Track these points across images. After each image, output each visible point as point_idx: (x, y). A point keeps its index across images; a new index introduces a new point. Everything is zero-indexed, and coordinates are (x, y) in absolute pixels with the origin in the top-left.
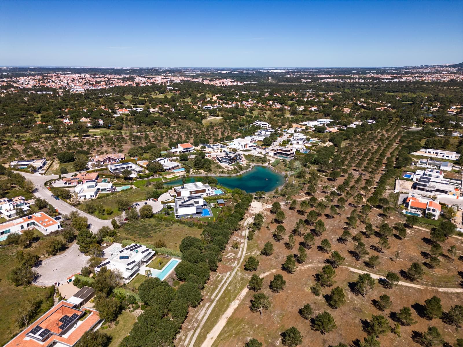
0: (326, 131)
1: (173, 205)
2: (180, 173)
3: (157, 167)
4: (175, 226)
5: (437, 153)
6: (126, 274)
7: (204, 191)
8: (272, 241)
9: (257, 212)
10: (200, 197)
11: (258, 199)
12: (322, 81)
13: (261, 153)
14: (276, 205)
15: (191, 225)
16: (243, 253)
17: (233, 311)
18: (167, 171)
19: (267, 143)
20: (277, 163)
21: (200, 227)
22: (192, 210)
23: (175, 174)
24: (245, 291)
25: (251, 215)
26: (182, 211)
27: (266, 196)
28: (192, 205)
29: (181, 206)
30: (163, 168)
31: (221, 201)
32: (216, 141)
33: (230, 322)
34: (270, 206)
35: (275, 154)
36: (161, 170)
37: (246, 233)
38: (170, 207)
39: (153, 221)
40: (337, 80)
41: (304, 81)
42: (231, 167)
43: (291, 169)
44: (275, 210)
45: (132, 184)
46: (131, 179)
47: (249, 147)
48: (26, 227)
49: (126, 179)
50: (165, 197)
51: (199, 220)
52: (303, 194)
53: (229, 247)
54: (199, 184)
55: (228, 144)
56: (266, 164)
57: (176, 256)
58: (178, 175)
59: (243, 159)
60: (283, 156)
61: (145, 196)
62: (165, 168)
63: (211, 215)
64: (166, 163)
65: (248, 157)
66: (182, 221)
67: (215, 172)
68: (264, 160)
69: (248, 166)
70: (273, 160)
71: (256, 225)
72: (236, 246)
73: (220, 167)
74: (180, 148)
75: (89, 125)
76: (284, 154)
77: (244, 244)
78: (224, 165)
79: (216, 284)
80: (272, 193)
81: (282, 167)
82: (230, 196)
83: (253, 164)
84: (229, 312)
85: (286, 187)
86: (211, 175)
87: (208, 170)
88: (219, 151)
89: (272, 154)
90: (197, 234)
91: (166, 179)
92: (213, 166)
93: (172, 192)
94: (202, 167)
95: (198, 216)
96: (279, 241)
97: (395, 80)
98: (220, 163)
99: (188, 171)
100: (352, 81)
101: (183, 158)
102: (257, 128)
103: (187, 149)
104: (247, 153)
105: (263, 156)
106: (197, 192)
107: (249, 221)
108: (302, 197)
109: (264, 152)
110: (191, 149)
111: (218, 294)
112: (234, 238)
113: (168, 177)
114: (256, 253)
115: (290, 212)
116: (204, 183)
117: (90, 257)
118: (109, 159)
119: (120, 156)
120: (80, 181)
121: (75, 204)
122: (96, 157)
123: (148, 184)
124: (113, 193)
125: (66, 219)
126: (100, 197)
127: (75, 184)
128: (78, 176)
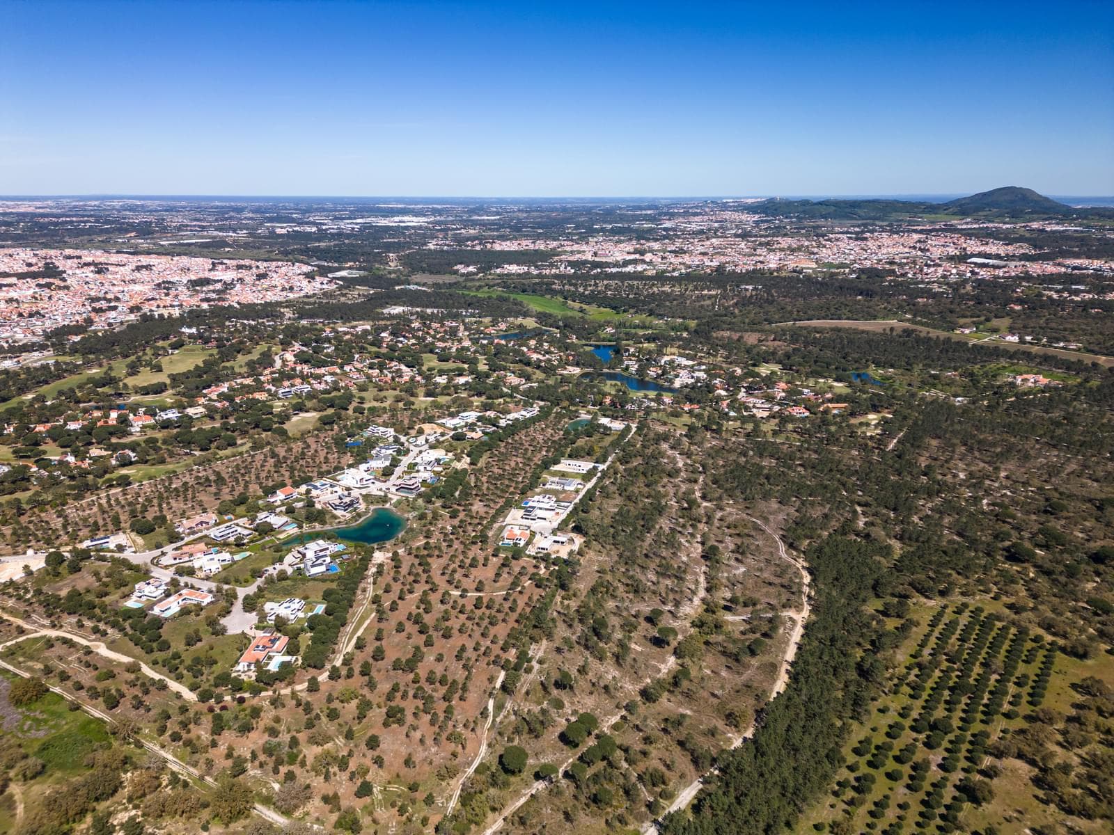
0: (468, 436)
1: (302, 566)
2: (292, 530)
3: (267, 528)
4: (310, 583)
5: (575, 466)
6: (292, 617)
7: (327, 549)
8: (392, 582)
9: (379, 562)
10: (326, 556)
11: (379, 549)
13: (381, 490)
14: (395, 554)
15: (324, 581)
16: (370, 593)
18: (278, 529)
19: (387, 473)
20: (399, 502)
21: (332, 581)
22: (322, 569)
23: (288, 532)
24: (374, 615)
25: (374, 565)
26: (314, 571)
27: (388, 544)
28: (321, 564)
29: (312, 566)
30: (271, 526)
31: (345, 557)
32: (321, 475)
33: (365, 630)
34: (390, 555)
35: (397, 490)
37: (371, 580)
38: (299, 569)
39: (289, 582)
42: (348, 515)
43: (414, 509)
44: (395, 557)
45: (247, 550)
46: (243, 544)
47: (366, 481)
48: (181, 603)
49: (237, 545)
50: (289, 559)
51: (329, 576)
52: (422, 538)
53: (359, 592)
54: (321, 542)
55: (338, 478)
56: (387, 506)
57: (320, 603)
58: (291, 532)
59: (361, 501)
61: (271, 561)
62: (273, 526)
63: (339, 570)
64: (276, 520)
65: (367, 497)
66: (314, 578)
67: (331, 524)
68: (385, 499)
69: (367, 510)
70: (395, 499)
71: (379, 572)
72: (364, 590)
73: (335, 517)
74: (280, 496)
75: (114, 462)
76: (407, 488)
77: (371, 588)
78: (339, 513)
79: (354, 614)
80: (393, 541)
81: (405, 507)
82: (352, 549)
83: (372, 507)
84: (365, 625)
85: (406, 532)
86: (327, 527)
87: (323, 523)
88: (329, 492)
89: (393, 489)
90: (334, 586)
91: (279, 539)
92: (327, 517)
93: (295, 553)
94: (315, 520)
95: (330, 572)
96: (396, 582)
98: (334, 511)
99: (300, 527)
101: (290, 511)
102: (372, 443)
103: (288, 495)
104: (364, 492)
105: (383, 494)
106: (321, 551)
107: (374, 570)
108: (421, 541)
109: (384, 486)
110: (293, 494)
111: (356, 619)
112: (362, 585)
113: (282, 536)
114: (380, 592)
115: (408, 557)
116: (323, 538)
117: (255, 613)
118: (201, 523)
119: (212, 517)
120: (191, 555)
121: (207, 578)
122: (185, 521)
123: (263, 548)
124: (234, 562)
125: (210, 592)
126: (225, 569)
127: (187, 559)
128: (185, 549)
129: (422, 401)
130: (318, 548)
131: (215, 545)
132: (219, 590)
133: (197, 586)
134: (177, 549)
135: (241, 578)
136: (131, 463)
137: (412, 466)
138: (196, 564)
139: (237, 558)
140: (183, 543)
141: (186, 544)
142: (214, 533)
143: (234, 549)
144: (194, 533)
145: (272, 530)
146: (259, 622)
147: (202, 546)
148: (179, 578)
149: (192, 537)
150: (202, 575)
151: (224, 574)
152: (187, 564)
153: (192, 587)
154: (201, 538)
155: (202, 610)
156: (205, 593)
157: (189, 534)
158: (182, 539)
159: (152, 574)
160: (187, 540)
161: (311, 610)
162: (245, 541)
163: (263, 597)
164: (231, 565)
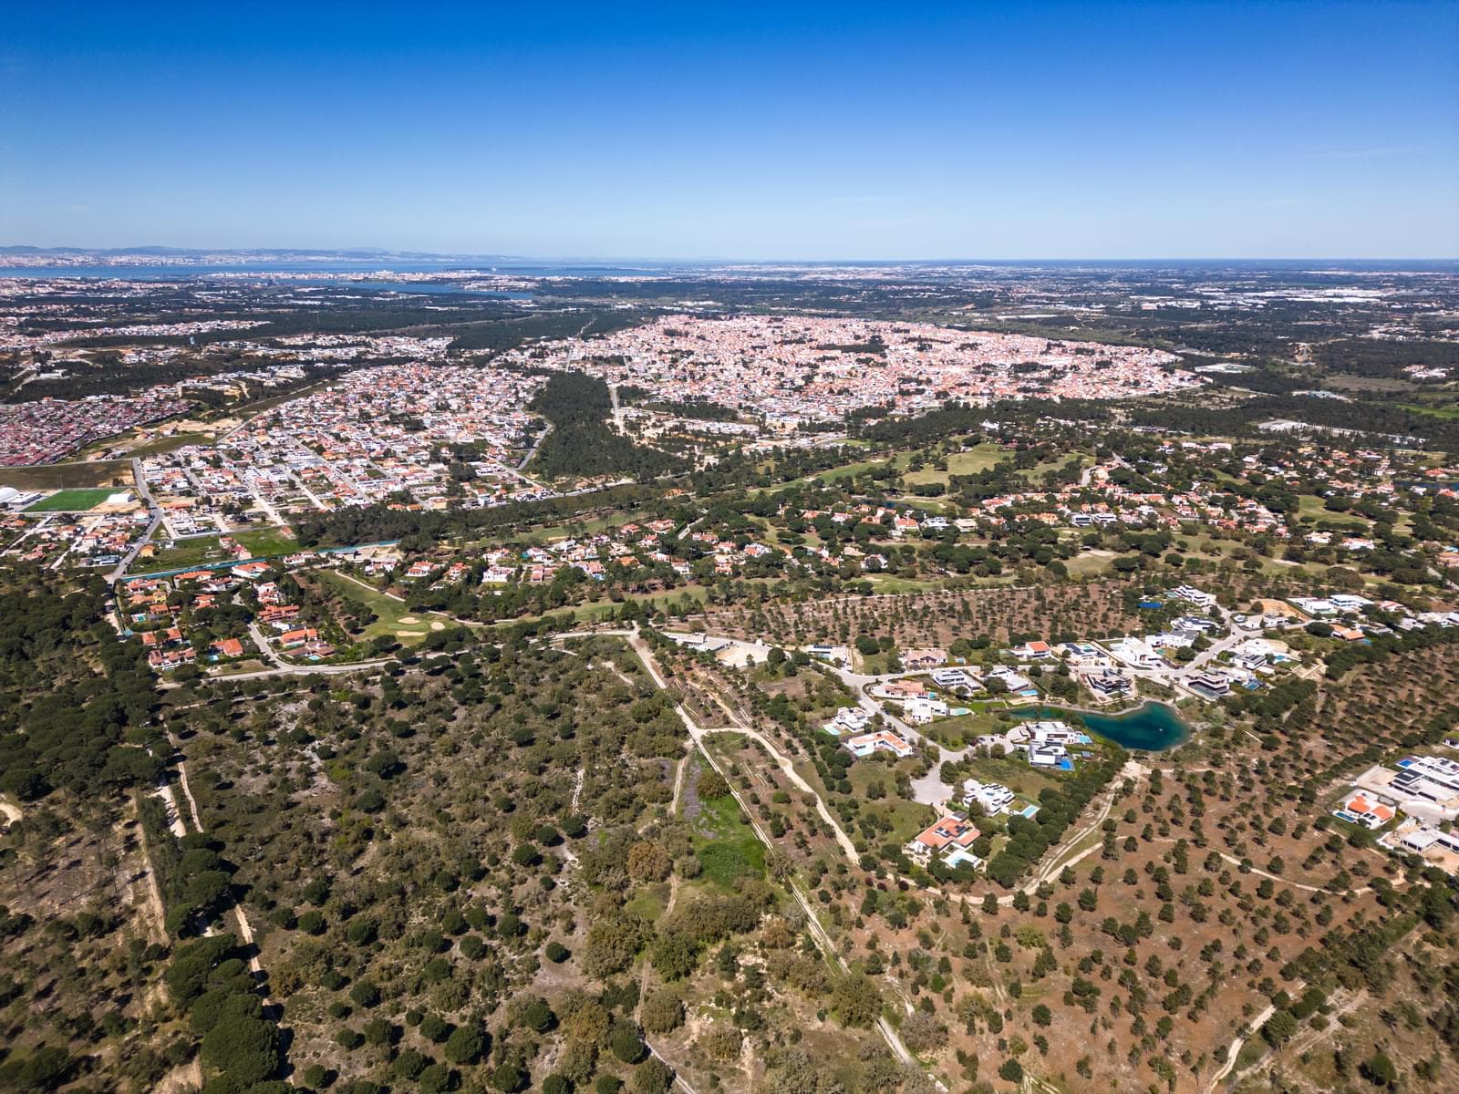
0: (1336, 633)
1: (1026, 747)
2: (1030, 698)
3: (999, 687)
4: (1030, 774)
6: (993, 808)
7: (1065, 736)
8: (1139, 811)
9: (1130, 776)
10: (1059, 744)
11: (1137, 759)
13: (1166, 677)
14: (1156, 773)
15: (1048, 776)
16: (1104, 814)
18: (1012, 692)
19: (1183, 656)
20: (1187, 703)
21: (1059, 780)
22: (1051, 760)
23: (1024, 699)
24: (1099, 845)
25: (1122, 778)
26: (1038, 759)
27: (1151, 756)
28: (1050, 753)
29: (1038, 752)
30: (1005, 685)
31: (1086, 754)
32: (1091, 637)
33: (1082, 861)
34: (1149, 772)
35: (1190, 684)
37: (1110, 797)
38: (1022, 750)
39: (1004, 763)
42: (1109, 700)
43: (1207, 718)
44: (1155, 777)
45: (967, 706)
46: (966, 698)
47: (1149, 660)
48: (877, 745)
49: (958, 697)
50: (1015, 733)
51: (1058, 772)
52: (1205, 763)
53: (1089, 807)
54: (1060, 724)
55: (1112, 646)
56: (1169, 702)
57: (1033, 803)
58: (1028, 700)
59: (1133, 686)
60: (1203, 690)
61: (991, 729)
62: (1008, 686)
63: (1072, 769)
64: (1013, 680)
65: (1142, 683)
66: (1037, 769)
67: (1082, 705)
68: (1168, 692)
69: (1137, 701)
70: (1183, 695)
71: (1127, 790)
72: (1097, 808)
73: (1091, 697)
74: (1028, 650)
75: (863, 565)
76: (1206, 686)
77: (1107, 808)
78: (1097, 693)
79: (1073, 834)
80: (1160, 754)
81: (1195, 712)
82: (1099, 747)
83: (1146, 698)
84: (1083, 855)
85: (1185, 748)
86: (1076, 708)
87: (1072, 700)
88: (1093, 661)
89: (1185, 682)
90: (1058, 787)
91: (1010, 705)
92: (1080, 694)
93: (1022, 728)
94: (1063, 694)
95: (1060, 768)
98: (1092, 689)
99: (1041, 697)
101: (1035, 673)
102: (1175, 610)
103: (1039, 651)
104: (1141, 674)
105: (1167, 684)
106: (1057, 736)
107: (1119, 784)
108: (1203, 767)
109: (1172, 673)
110: (1046, 652)
111: (1073, 841)
112: (1097, 800)
113: (1015, 702)
114: (1118, 818)
115: (1175, 784)
116: (1065, 721)
117: (952, 787)
118: (928, 659)
119: (941, 655)
120: (905, 693)
121: (914, 726)
122: (911, 651)
123: (988, 710)
124: (949, 717)
125: (912, 743)
126: (937, 721)
127: (899, 696)
128: (902, 684)
129: (1277, 563)
130: (1053, 731)
131: (935, 689)
132: (922, 744)
133: (900, 731)
134: (893, 681)
135: (950, 738)
136: (880, 571)
137: (1226, 657)
138: (907, 705)
139: (954, 712)
140: (901, 676)
141: (904, 679)
142: (937, 674)
143: (954, 700)
144: (916, 668)
145: (1005, 690)
146: (953, 799)
147: (919, 686)
148: (884, 715)
149: (913, 672)
150: (908, 719)
151: (932, 728)
152: (896, 702)
153: (895, 731)
154: (922, 676)
155: (896, 760)
156: (906, 743)
157: (911, 668)
158: (903, 671)
159: (860, 702)
160: (907, 673)
161: (1020, 808)
162: (969, 695)
163: (967, 770)
164: (944, 719)
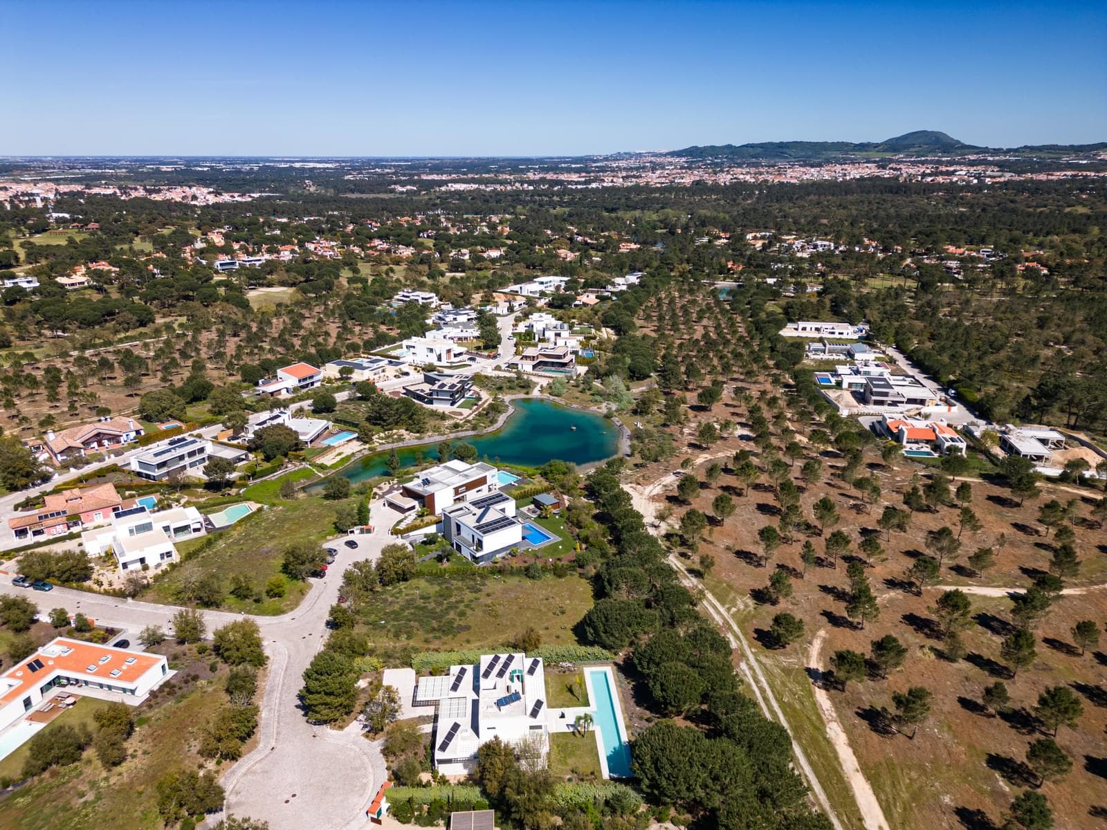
0: (577, 303)
1: (438, 531)
2: (348, 446)
3: (284, 443)
5: (818, 329)
7: (483, 481)
10: (496, 499)
12: (443, 189)
13: (499, 369)
16: (719, 610)
17: (850, 751)
18: (309, 446)
19: (486, 345)
22: (516, 534)
23: (338, 451)
24: (822, 696)
28: (501, 523)
29: (483, 530)
30: (297, 438)
32: (356, 350)
35: (534, 367)
36: (297, 445)
38: (431, 540)
40: (476, 186)
41: (399, 188)
42: (467, 412)
43: (600, 396)
47: (456, 356)
48: (39, 702)
49: (211, 486)
50: (382, 514)
54: (459, 465)
55: (392, 354)
56: (536, 394)
59: (474, 387)
60: (553, 369)
62: (301, 438)
63: (553, 537)
64: (299, 426)
65: (480, 381)
67: (436, 429)
68: (521, 383)
69: (499, 403)
70: (543, 382)
73: (438, 416)
74: (288, 380)
76: (553, 364)
78: (441, 408)
81: (580, 395)
82: (543, 482)
83: (506, 398)
84: (846, 755)
85: (635, 440)
87: (421, 427)
89: (527, 367)
91: (322, 467)
92: (418, 416)
93: (390, 495)
94: (397, 423)
96: (759, 565)
97: (594, 185)
98: (428, 406)
99: (365, 439)
100: (509, 188)
101: (324, 409)
103: (305, 379)
105: (509, 375)
106: (472, 487)
109: (500, 363)
110: (315, 379)
113: (327, 461)
114: (745, 603)
117: (360, 728)
118: (99, 438)
119: (129, 426)
120: (74, 519)
121: (136, 590)
122: (51, 437)
123: (287, 490)
124: (218, 534)
125: (153, 642)
126: (191, 554)
127: (61, 530)
128: (54, 503)
130: (460, 481)
131: (144, 490)
132: (188, 632)
133: (101, 622)
134: (28, 505)
135: (259, 588)
138: (93, 546)
139: (220, 519)
140: (48, 487)
141: (57, 491)
142: (133, 460)
143: (205, 497)
144: (79, 463)
145: (297, 446)
146: (398, 778)
147: (106, 491)
148: (32, 595)
149: (74, 473)
150: (118, 579)
151: (194, 573)
152: (59, 548)
153: (83, 628)
154: (100, 475)
156: (136, 649)
157: (65, 467)
158: (46, 478)
160: (57, 479)
162: (233, 476)
163: (363, 649)
164: (209, 543)
